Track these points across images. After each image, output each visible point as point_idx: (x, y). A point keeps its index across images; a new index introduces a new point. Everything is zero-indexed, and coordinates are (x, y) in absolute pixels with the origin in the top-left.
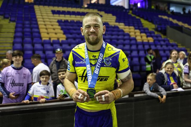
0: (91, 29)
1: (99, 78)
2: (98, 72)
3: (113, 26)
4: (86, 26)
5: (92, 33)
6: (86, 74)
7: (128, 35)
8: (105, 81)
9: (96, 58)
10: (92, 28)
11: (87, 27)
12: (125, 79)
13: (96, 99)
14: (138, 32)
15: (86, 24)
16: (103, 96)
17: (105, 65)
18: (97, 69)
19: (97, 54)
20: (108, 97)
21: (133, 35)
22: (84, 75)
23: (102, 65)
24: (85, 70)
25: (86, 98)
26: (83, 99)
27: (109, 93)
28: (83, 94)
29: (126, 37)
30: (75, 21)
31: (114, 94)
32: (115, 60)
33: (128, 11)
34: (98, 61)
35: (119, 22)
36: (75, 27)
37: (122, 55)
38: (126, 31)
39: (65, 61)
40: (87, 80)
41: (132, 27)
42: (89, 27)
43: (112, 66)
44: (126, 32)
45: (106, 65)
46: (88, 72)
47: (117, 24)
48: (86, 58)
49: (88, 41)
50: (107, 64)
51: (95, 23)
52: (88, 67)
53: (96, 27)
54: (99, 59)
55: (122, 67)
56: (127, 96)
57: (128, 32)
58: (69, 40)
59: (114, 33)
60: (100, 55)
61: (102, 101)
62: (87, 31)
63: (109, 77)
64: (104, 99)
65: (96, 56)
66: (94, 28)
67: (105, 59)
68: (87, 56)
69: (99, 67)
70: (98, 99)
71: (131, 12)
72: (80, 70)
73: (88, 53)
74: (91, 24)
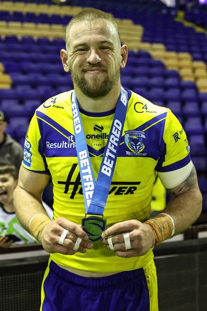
0: (90, 54)
1: (112, 186)
2: (110, 171)
3: (136, 51)
4: (76, 47)
5: (92, 64)
6: (79, 177)
7: (176, 75)
8: (129, 195)
9: (104, 131)
10: (93, 51)
11: (79, 50)
12: (179, 188)
13: (108, 244)
14: (200, 68)
15: (76, 42)
16: (126, 236)
17: (128, 153)
18: (108, 164)
19: (105, 123)
20: (139, 237)
21: (188, 76)
22: (73, 179)
23: (122, 151)
24: (75, 166)
25: (79, 240)
26: (71, 244)
27: (141, 228)
28: (73, 231)
29: (170, 81)
30: (35, 38)
31: (154, 229)
32: (154, 137)
33: (173, 13)
34: (111, 140)
35: (152, 42)
36: (34, 55)
37: (173, 124)
38: (172, 65)
39: (11, 144)
40: (81, 192)
41: (186, 56)
42: (84, 48)
43: (148, 153)
44: (170, 68)
45: (130, 151)
46: (84, 171)
47: (146, 46)
48: (77, 132)
49: (81, 88)
50: (133, 149)
51: (100, 38)
52: (81, 158)
53: (102, 48)
54: (112, 136)
55: (173, 154)
56: (179, 238)
57: (176, 69)
58: (20, 89)
59: (139, 70)
60: (115, 124)
61: (123, 250)
62: (80, 61)
63: (138, 183)
64: (128, 245)
65: (102, 128)
66: (97, 53)
67: (127, 136)
68: (79, 126)
69: (113, 157)
70: (113, 244)
71: (181, 14)
72: (60, 166)
73: (81, 119)
74: (90, 40)
